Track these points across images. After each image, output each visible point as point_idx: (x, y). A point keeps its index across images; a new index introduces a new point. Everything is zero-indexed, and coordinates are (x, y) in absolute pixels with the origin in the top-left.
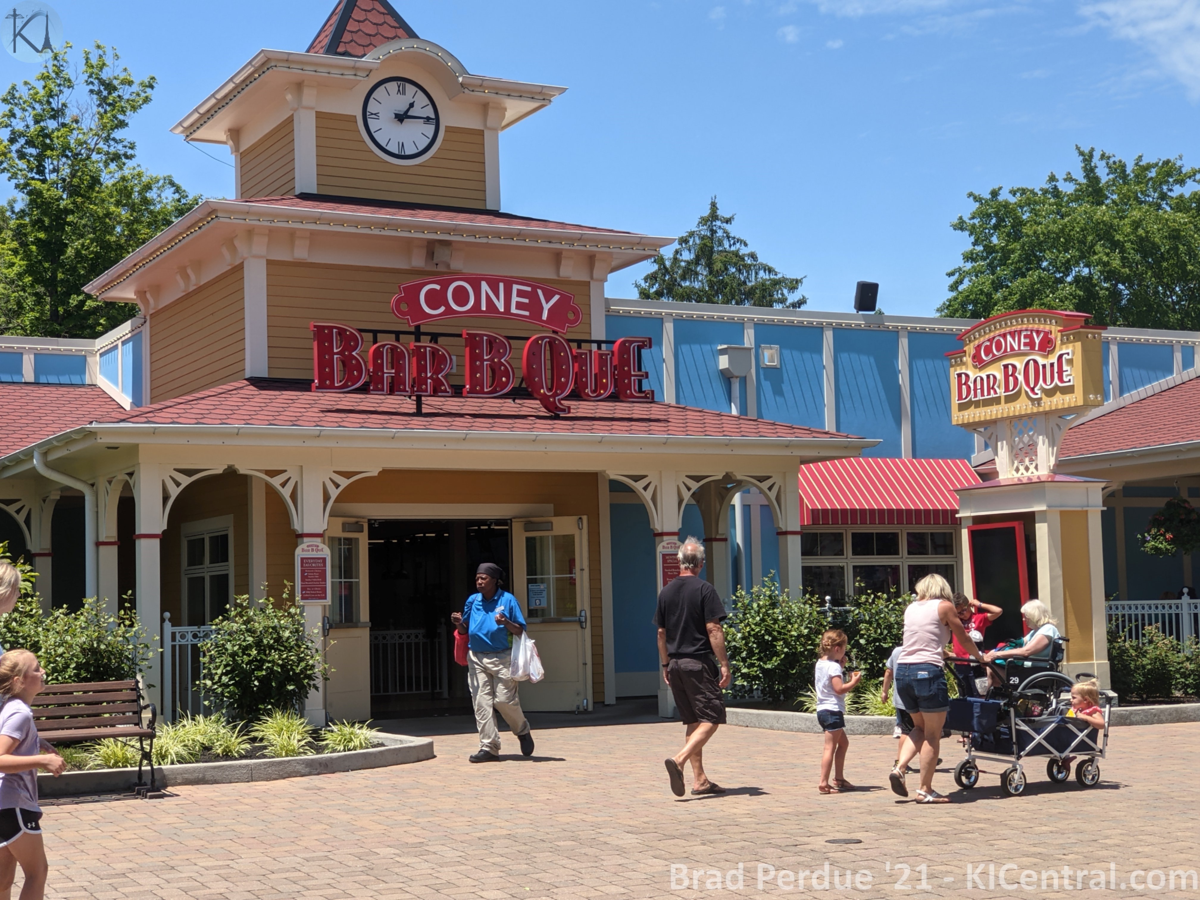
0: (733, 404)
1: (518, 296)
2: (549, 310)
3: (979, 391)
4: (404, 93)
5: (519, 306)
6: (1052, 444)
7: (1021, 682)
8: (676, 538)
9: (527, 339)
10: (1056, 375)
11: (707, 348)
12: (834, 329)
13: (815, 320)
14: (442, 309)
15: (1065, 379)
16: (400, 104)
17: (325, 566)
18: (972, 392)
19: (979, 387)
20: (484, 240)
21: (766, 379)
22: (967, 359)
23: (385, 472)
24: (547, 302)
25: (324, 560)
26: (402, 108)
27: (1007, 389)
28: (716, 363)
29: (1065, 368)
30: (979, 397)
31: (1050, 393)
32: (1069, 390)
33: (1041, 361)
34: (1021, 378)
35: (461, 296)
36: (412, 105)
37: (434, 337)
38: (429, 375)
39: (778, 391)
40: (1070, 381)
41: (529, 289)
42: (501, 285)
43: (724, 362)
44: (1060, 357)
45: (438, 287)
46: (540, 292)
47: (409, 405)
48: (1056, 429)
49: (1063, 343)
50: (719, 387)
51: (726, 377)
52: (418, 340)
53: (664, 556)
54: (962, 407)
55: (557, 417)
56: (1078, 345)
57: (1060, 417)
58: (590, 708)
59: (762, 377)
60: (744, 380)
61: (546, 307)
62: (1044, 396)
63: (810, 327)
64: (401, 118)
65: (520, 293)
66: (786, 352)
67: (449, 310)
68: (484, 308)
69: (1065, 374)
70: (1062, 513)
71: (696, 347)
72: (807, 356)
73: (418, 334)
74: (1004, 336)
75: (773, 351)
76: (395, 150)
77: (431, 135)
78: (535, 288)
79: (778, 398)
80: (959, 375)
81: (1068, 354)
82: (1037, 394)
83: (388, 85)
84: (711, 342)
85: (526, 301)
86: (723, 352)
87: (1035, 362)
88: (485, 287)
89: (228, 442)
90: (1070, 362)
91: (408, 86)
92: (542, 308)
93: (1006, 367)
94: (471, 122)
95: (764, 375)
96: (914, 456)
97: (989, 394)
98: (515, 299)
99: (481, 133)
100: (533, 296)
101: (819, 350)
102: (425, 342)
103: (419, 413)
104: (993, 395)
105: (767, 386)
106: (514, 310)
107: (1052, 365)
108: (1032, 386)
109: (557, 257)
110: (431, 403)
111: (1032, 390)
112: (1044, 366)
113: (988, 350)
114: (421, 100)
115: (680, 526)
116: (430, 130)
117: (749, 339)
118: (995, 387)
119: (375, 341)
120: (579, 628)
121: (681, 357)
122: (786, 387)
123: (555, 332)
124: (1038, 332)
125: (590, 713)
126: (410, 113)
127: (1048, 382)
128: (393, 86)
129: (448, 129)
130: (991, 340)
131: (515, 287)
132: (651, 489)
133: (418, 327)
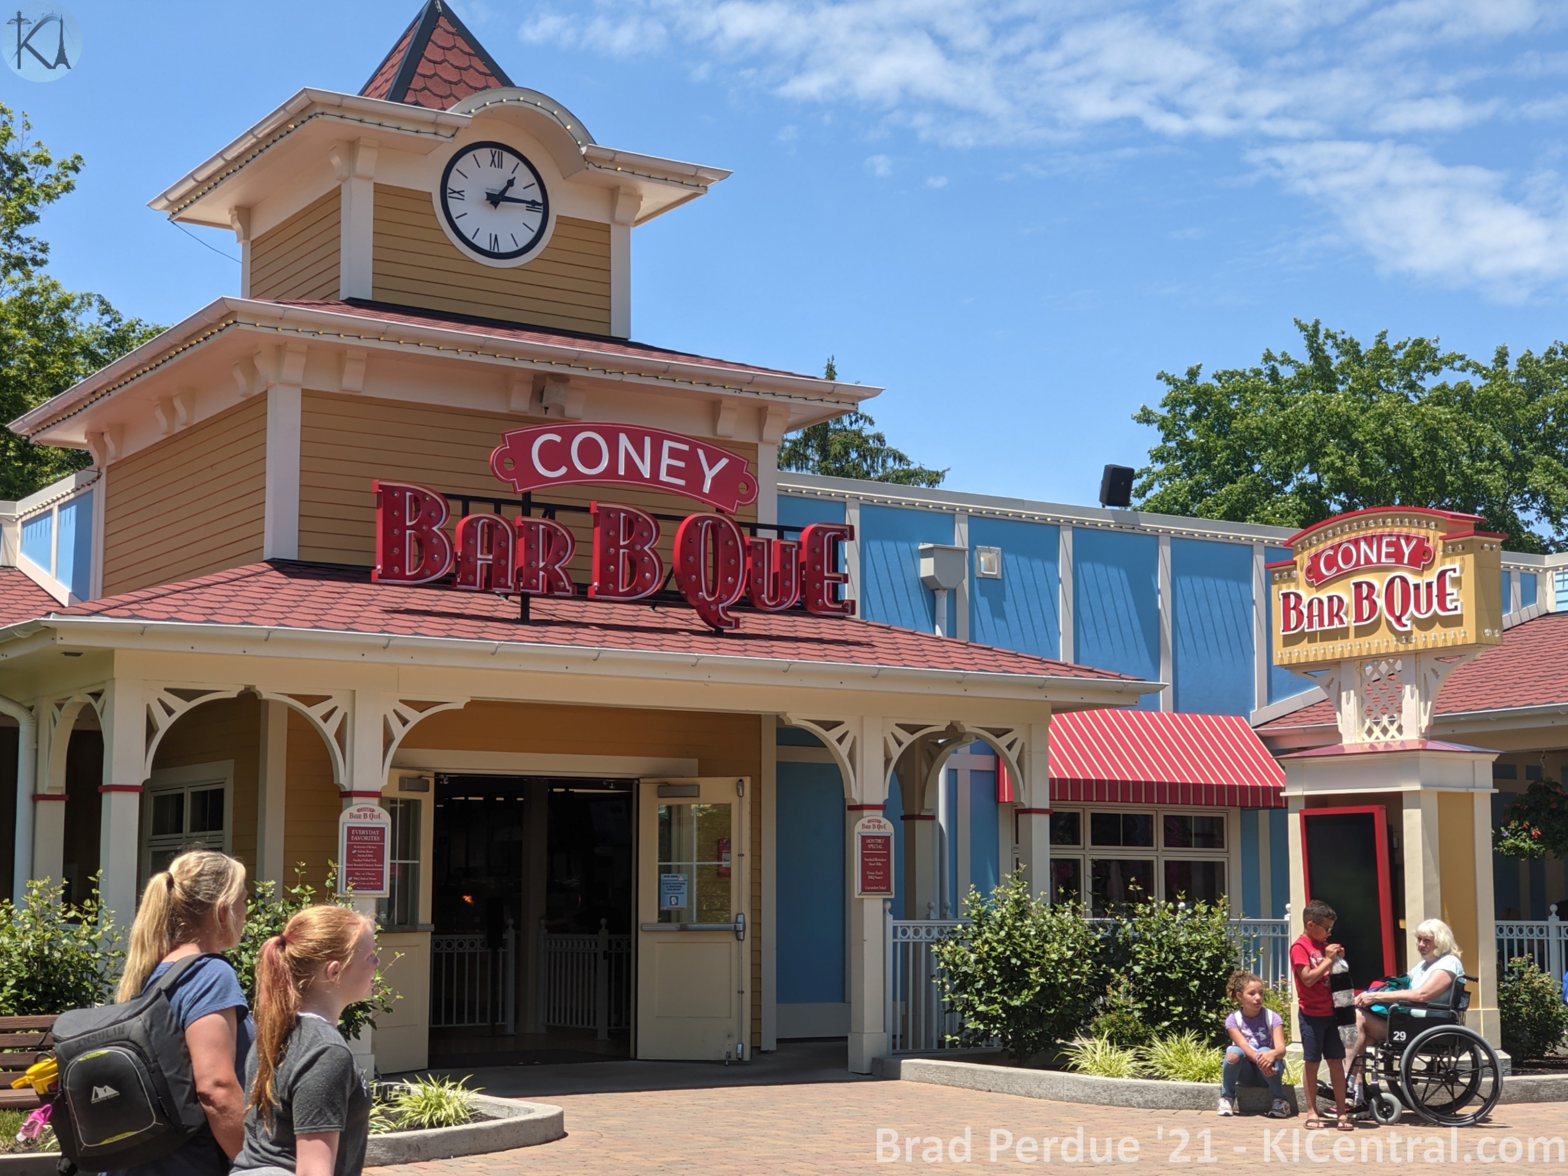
0: (937, 627)
1: (671, 456)
2: (713, 479)
3: (1316, 619)
4: (500, 166)
5: (672, 471)
6: (1425, 696)
7: (1409, 1039)
8: (880, 813)
9: (682, 519)
10: (1435, 600)
11: (903, 546)
12: (1074, 529)
13: (1050, 516)
14: (563, 470)
15: (1449, 606)
16: (496, 181)
17: (382, 839)
18: (1306, 620)
19: (1316, 612)
20: (616, 377)
21: (982, 594)
22: (1300, 574)
23: (473, 704)
24: (711, 467)
25: (382, 830)
26: (497, 186)
27: (1359, 617)
28: (917, 569)
29: (1449, 590)
30: (1316, 627)
31: (1425, 625)
32: (1456, 621)
33: (1412, 580)
34: (1381, 602)
35: (590, 454)
36: (511, 183)
37: (550, 511)
38: (541, 564)
39: (998, 612)
40: (1456, 608)
41: (685, 447)
42: (647, 440)
43: (927, 567)
44: (1442, 574)
45: (557, 438)
46: (701, 452)
47: (510, 608)
48: (1431, 676)
49: (1445, 555)
50: (919, 603)
51: (930, 588)
52: (526, 513)
53: (864, 838)
54: (1289, 641)
55: (719, 633)
56: (1470, 558)
57: (1437, 659)
58: (747, 1057)
59: (977, 590)
60: (953, 594)
61: (710, 475)
62: (1415, 629)
63: (1043, 524)
64: (495, 199)
65: (674, 454)
66: (1010, 558)
67: (573, 472)
68: (622, 472)
69: (1448, 598)
70: (1440, 794)
71: (889, 545)
72: (1037, 564)
73: (527, 504)
74: (1356, 543)
75: (993, 555)
76: (484, 244)
77: (536, 227)
78: (694, 447)
79: (997, 621)
80: (1286, 596)
81: (1454, 570)
82: (1405, 626)
83: (478, 152)
84: (911, 539)
85: (682, 464)
86: (926, 553)
87: (1404, 580)
88: (624, 441)
89: (253, 651)
90: (1457, 582)
91: (506, 156)
92: (704, 476)
93: (1358, 586)
94: (594, 213)
95: (980, 589)
96: (1176, 709)
97: (1331, 622)
98: (666, 461)
99: (606, 229)
100: (690, 458)
101: (1053, 557)
102: (536, 517)
103: (524, 619)
104: (1336, 624)
105: (983, 603)
106: (663, 477)
107: (1429, 585)
108: (1398, 614)
109: (714, 407)
110: (540, 607)
111: (1398, 620)
112: (1417, 587)
113: (1331, 562)
114: (524, 176)
115: (887, 797)
116: (535, 219)
117: (961, 536)
118: (1341, 614)
119: (466, 513)
120: (732, 938)
121: (868, 557)
122: (1008, 606)
123: (719, 510)
124: (1408, 539)
125: (746, 1063)
126: (508, 194)
127: (1423, 608)
128: (484, 154)
129: (561, 220)
130: (1336, 548)
131: (667, 444)
132: (847, 742)
133: (527, 495)
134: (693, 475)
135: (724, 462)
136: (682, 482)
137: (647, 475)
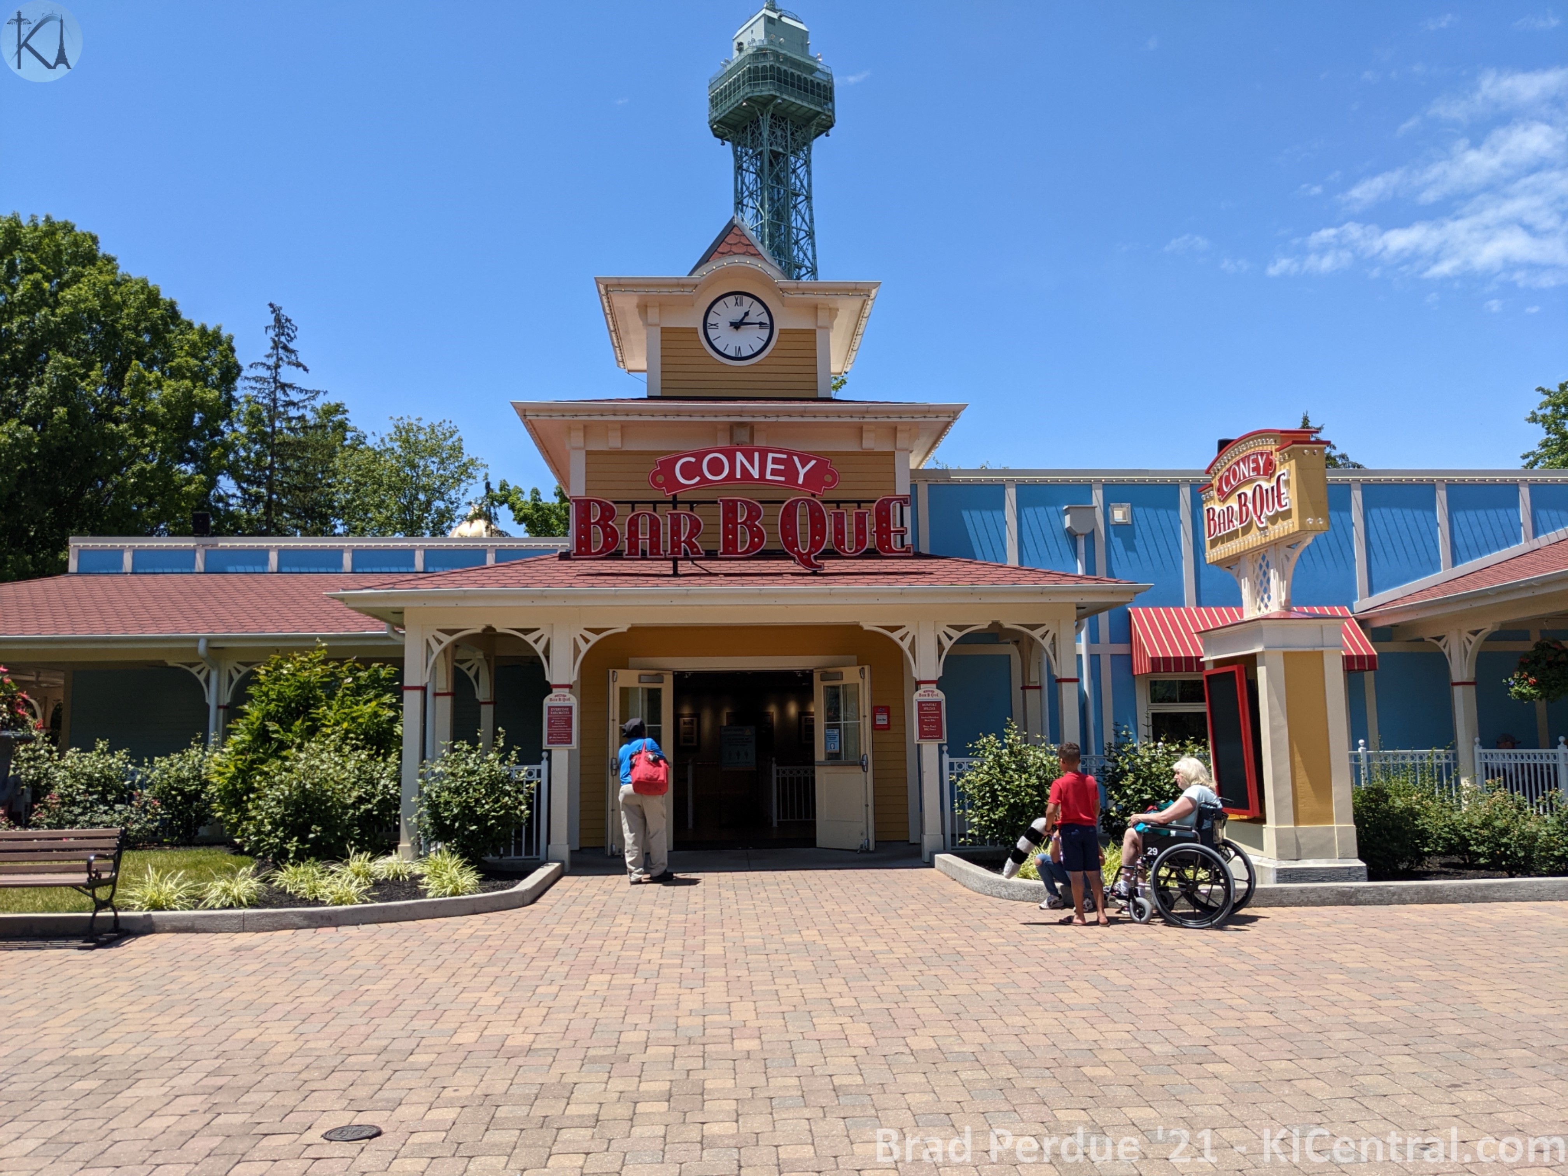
0: (1078, 560)
1: (773, 463)
2: (805, 475)
3: (1222, 526)
4: (741, 304)
5: (774, 472)
6: (1282, 577)
8: (934, 686)
10: (1276, 500)
11: (1051, 510)
12: (1191, 485)
13: (1169, 478)
14: (697, 479)
15: (1283, 503)
16: (737, 314)
17: (571, 713)
18: (1218, 527)
19: (1222, 521)
20: (774, 419)
21: (1116, 536)
22: (1214, 493)
23: (633, 629)
24: (803, 467)
25: (570, 708)
26: (737, 317)
27: (1242, 521)
28: (1062, 523)
29: (1283, 490)
30: (1223, 533)
31: (1273, 520)
32: (1287, 515)
33: (1265, 485)
34: (1250, 506)
35: (716, 467)
36: (747, 314)
37: (691, 504)
38: (683, 539)
39: (1130, 547)
40: (1286, 505)
41: (785, 456)
42: (756, 455)
43: (1067, 521)
44: (1279, 479)
45: (693, 460)
46: (796, 458)
47: (666, 567)
48: (1285, 560)
49: (1281, 464)
50: (1065, 545)
51: (1072, 536)
52: (675, 508)
53: (920, 703)
54: (1214, 544)
55: (815, 574)
56: (1293, 462)
57: (1289, 547)
58: (872, 848)
59: (1112, 534)
60: (1090, 537)
61: (802, 472)
62: (1269, 525)
63: (1164, 486)
64: (736, 325)
65: (775, 461)
66: (1139, 511)
67: (704, 479)
68: (738, 476)
69: (1282, 497)
70: (1285, 654)
71: (1040, 510)
72: (1161, 513)
73: (675, 502)
74: (1238, 464)
75: (1125, 509)
76: (731, 352)
77: (765, 338)
78: (790, 455)
79: (1129, 553)
80: (1208, 510)
81: (1284, 474)
82: (1263, 523)
83: (726, 299)
84: (1055, 503)
85: (782, 467)
86: (1067, 512)
87: (1260, 486)
88: (739, 456)
90: (1287, 482)
91: (745, 298)
92: (798, 473)
93: (1240, 496)
94: (803, 323)
95: (1114, 532)
97: (1228, 527)
98: (770, 466)
99: (813, 332)
100: (788, 463)
101: (1176, 507)
102: (683, 510)
103: (676, 574)
104: (1232, 529)
105: (1117, 542)
106: (768, 476)
107: (1273, 489)
108: (1259, 514)
109: (859, 431)
110: (685, 567)
111: (1259, 518)
112: (1267, 491)
113: (1228, 482)
114: (757, 308)
115: (941, 674)
116: (765, 334)
117: (1097, 498)
118: (1233, 520)
119: (631, 511)
120: (861, 770)
121: (1024, 518)
122: (1138, 543)
123: (813, 495)
124: (1262, 454)
125: (872, 852)
126: (745, 321)
127: (1271, 508)
128: (731, 300)
129: (782, 332)
130: (1228, 470)
131: (770, 456)
132: (908, 639)
133: (675, 496)
134: (790, 473)
135: (813, 462)
136: (783, 479)
137: (757, 477)
